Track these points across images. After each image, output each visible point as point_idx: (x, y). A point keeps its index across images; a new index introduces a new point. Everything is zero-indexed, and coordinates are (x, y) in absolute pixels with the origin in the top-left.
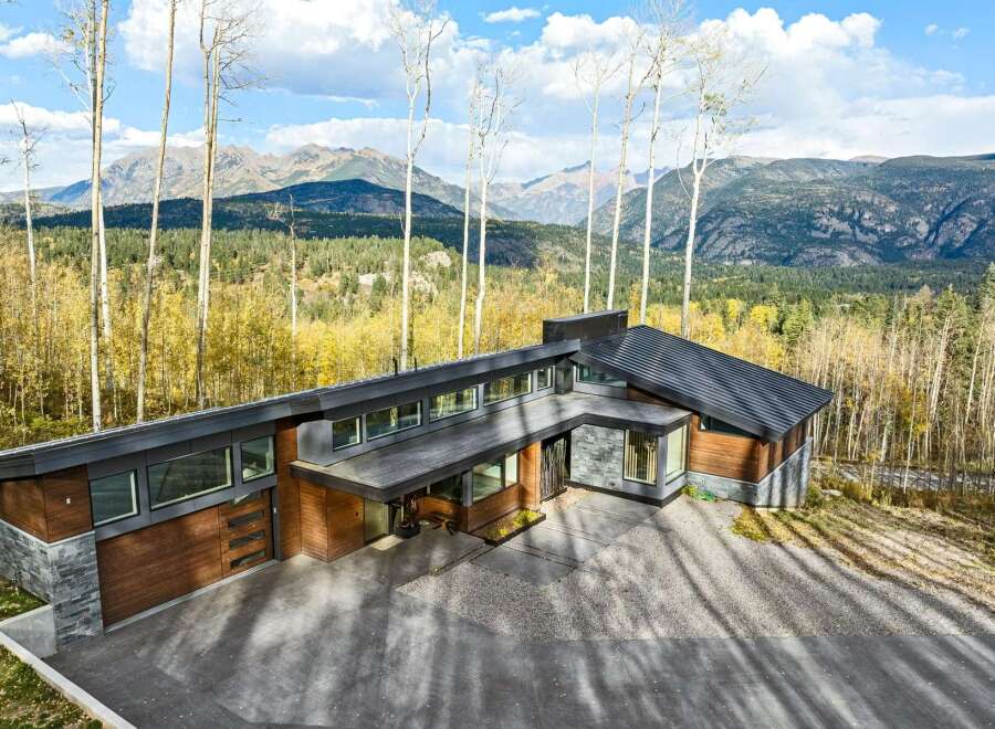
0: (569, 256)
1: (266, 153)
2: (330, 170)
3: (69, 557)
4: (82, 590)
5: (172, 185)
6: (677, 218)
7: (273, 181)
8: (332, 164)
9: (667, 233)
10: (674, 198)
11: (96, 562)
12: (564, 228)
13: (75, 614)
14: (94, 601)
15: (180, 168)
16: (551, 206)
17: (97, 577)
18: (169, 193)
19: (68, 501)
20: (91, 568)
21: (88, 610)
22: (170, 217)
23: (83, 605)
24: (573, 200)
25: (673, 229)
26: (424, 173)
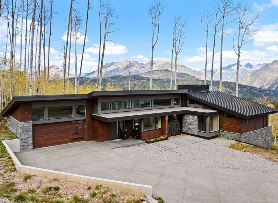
0: (231, 91)
1: (141, 63)
2: (159, 67)
3: (25, 127)
4: (27, 136)
5: (116, 72)
6: (269, 79)
7: (143, 70)
8: (160, 65)
9: (265, 84)
10: (267, 73)
11: (32, 130)
12: (230, 82)
13: (26, 142)
14: (31, 140)
15: (119, 67)
16: (226, 76)
17: (32, 134)
18: (115, 74)
19: (26, 112)
20: (30, 131)
21: (29, 142)
22: (115, 80)
23: (27, 140)
24: (233, 74)
25: (267, 83)
26: (186, 67)
